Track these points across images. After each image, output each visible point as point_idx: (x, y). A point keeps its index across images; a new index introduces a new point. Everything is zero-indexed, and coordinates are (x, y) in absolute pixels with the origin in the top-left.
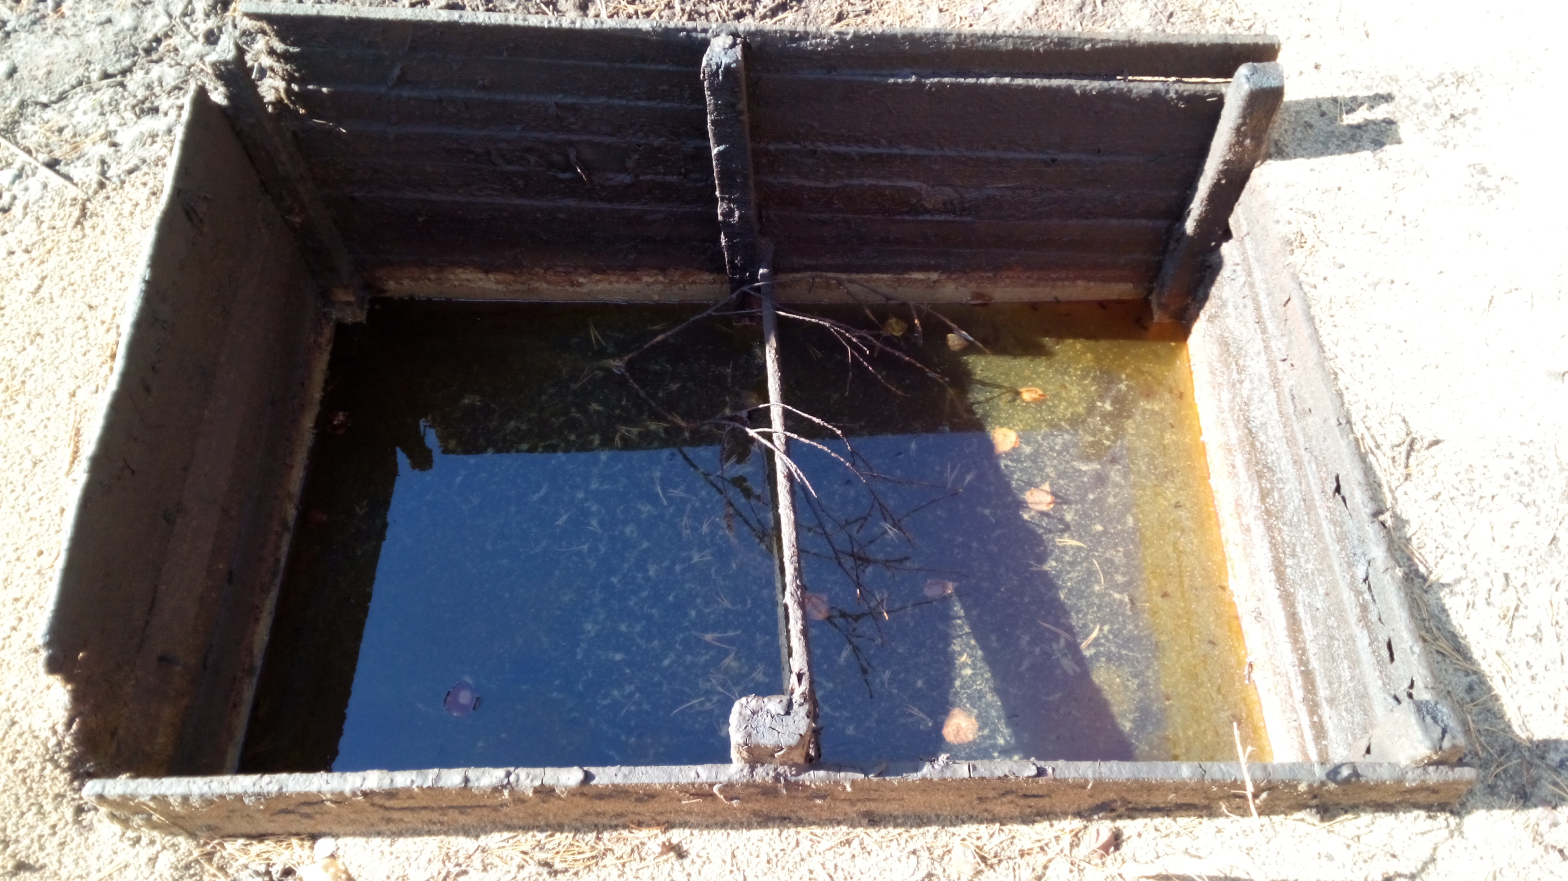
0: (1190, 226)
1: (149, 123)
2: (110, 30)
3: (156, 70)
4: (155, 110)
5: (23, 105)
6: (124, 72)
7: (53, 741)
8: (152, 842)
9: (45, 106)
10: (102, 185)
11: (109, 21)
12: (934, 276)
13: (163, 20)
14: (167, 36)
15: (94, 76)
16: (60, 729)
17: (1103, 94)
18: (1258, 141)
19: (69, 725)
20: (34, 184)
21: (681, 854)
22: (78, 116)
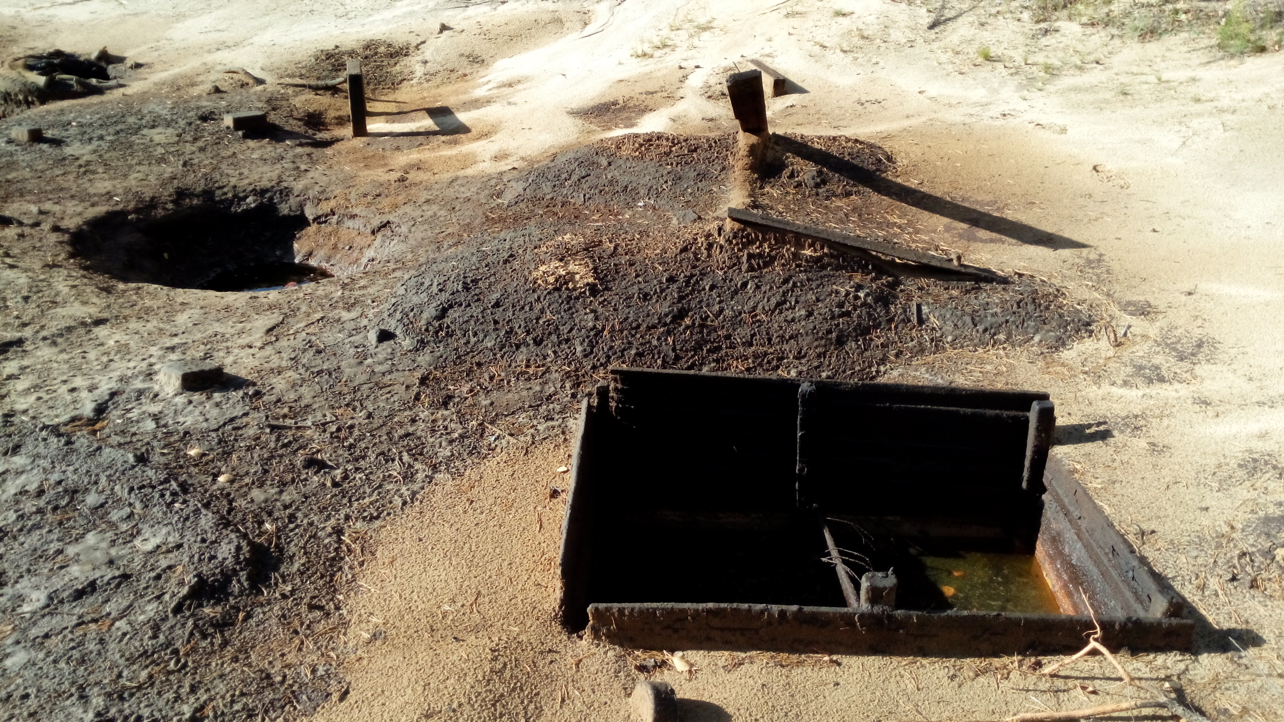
0: (1024, 485)
1: (550, 423)
2: (531, 392)
3: (551, 406)
4: (552, 419)
5: (497, 415)
6: (538, 406)
7: (553, 614)
8: (605, 646)
9: (506, 416)
10: (533, 443)
11: (530, 388)
12: (898, 518)
13: (553, 389)
14: (554, 395)
15: (526, 406)
16: (557, 609)
17: (973, 414)
18: (1048, 436)
19: (560, 607)
20: (504, 442)
21: (839, 664)
22: (520, 419)
